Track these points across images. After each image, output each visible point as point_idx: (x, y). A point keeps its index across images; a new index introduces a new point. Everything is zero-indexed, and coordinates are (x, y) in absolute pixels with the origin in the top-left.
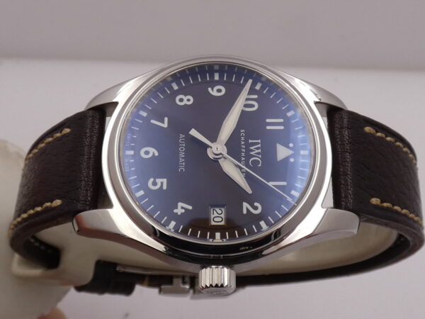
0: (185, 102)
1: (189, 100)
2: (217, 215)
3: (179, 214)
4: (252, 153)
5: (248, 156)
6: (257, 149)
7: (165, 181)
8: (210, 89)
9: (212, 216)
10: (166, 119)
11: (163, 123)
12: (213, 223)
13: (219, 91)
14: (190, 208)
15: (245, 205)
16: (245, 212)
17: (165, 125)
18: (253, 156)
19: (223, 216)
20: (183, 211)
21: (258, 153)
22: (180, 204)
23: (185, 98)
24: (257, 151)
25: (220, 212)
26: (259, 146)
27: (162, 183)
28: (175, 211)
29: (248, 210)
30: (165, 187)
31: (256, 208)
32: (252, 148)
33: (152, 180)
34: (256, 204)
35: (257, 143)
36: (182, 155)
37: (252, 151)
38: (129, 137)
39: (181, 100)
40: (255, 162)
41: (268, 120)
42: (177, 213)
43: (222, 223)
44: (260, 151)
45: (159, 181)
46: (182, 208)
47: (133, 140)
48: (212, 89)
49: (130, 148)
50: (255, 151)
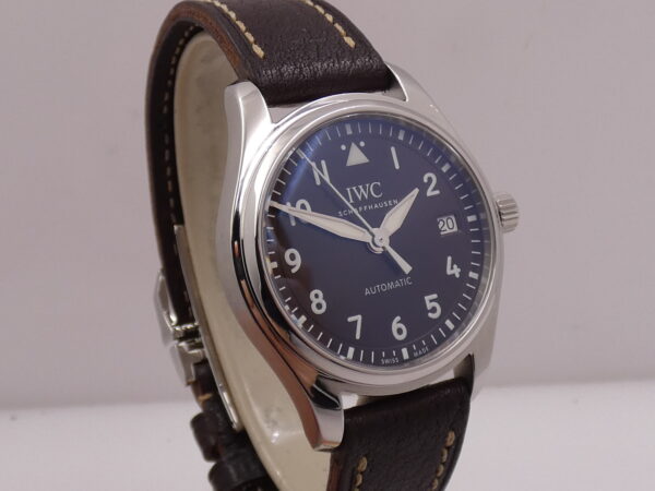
0: (321, 300)
1: (317, 296)
2: (445, 227)
3: (459, 270)
4: (366, 196)
5: (371, 200)
6: (359, 190)
7: (427, 298)
8: (294, 271)
9: (449, 231)
10: (350, 319)
11: (356, 322)
12: (455, 229)
13: (293, 257)
14: (449, 259)
15: (430, 193)
16: (437, 192)
17: (359, 318)
18: (370, 194)
19: (445, 219)
20: (455, 266)
21: (365, 188)
22: (449, 272)
23: (315, 301)
24: (362, 190)
25: (442, 223)
26: (354, 188)
27: (431, 301)
28: (457, 276)
29: (434, 189)
30: (435, 296)
31: (430, 179)
32: (360, 198)
33: (430, 315)
34: (425, 180)
35: (352, 190)
36: (391, 286)
37: (363, 195)
38: (387, 361)
39: (319, 306)
40: (376, 189)
41: (318, 183)
42: (460, 273)
43: (454, 218)
44: (361, 187)
45: (429, 306)
46: (452, 268)
47: (389, 356)
48: (293, 267)
49: (400, 355)
50: (362, 193)
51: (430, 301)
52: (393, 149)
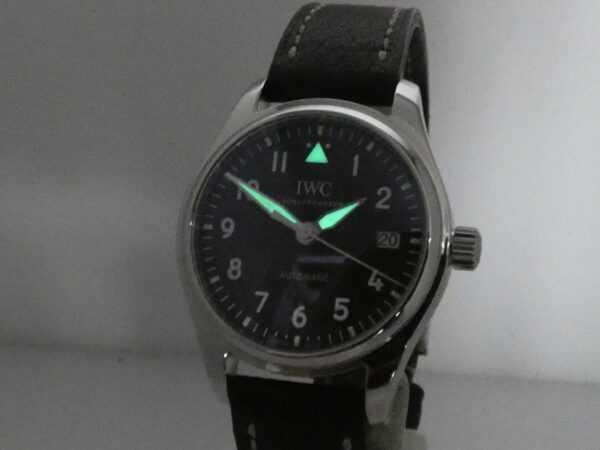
0: (238, 268)
1: (236, 264)
2: (387, 242)
3: (382, 285)
4: (314, 192)
5: (317, 197)
6: (309, 185)
7: (338, 300)
8: (225, 237)
9: (388, 246)
10: (258, 293)
11: (261, 297)
12: (397, 246)
13: (228, 225)
14: (375, 272)
15: (379, 205)
16: (387, 207)
17: (266, 295)
18: (318, 191)
19: (389, 234)
20: (379, 280)
21: (315, 185)
22: (371, 283)
23: (232, 267)
24: (312, 186)
25: (384, 237)
26: (305, 183)
27: (341, 304)
28: (378, 289)
29: (385, 203)
30: (347, 300)
31: (384, 194)
32: (308, 191)
33: (336, 317)
34: (379, 193)
35: (302, 184)
36: (307, 277)
37: (311, 192)
38: (277, 341)
39: (235, 273)
40: (326, 189)
41: (274, 169)
42: (382, 288)
43: (398, 236)
44: (312, 183)
45: (338, 307)
46: (375, 281)
47: (281, 337)
48: (224, 233)
49: (291, 340)
50: (311, 188)
51: (339, 303)
52: (357, 158)
